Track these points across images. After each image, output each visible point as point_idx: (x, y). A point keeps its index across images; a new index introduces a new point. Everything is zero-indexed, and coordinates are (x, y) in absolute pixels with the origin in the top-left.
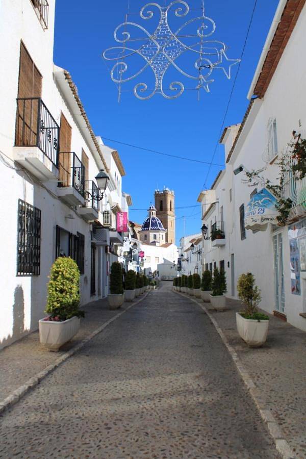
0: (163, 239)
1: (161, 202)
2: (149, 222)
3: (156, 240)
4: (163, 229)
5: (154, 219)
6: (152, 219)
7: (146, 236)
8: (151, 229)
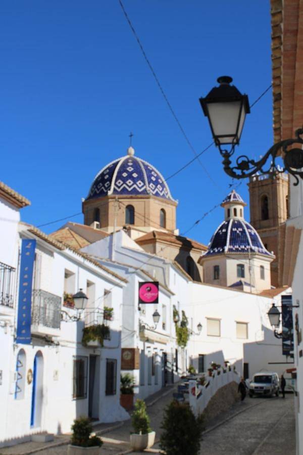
0: (262, 276)
1: (265, 199)
2: (226, 233)
3: (243, 280)
4: (264, 250)
5: (238, 225)
6: (234, 225)
7: (216, 269)
8: (230, 250)
